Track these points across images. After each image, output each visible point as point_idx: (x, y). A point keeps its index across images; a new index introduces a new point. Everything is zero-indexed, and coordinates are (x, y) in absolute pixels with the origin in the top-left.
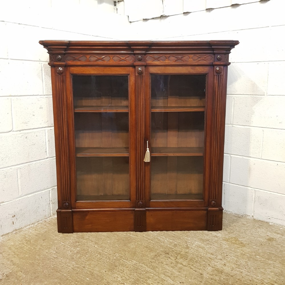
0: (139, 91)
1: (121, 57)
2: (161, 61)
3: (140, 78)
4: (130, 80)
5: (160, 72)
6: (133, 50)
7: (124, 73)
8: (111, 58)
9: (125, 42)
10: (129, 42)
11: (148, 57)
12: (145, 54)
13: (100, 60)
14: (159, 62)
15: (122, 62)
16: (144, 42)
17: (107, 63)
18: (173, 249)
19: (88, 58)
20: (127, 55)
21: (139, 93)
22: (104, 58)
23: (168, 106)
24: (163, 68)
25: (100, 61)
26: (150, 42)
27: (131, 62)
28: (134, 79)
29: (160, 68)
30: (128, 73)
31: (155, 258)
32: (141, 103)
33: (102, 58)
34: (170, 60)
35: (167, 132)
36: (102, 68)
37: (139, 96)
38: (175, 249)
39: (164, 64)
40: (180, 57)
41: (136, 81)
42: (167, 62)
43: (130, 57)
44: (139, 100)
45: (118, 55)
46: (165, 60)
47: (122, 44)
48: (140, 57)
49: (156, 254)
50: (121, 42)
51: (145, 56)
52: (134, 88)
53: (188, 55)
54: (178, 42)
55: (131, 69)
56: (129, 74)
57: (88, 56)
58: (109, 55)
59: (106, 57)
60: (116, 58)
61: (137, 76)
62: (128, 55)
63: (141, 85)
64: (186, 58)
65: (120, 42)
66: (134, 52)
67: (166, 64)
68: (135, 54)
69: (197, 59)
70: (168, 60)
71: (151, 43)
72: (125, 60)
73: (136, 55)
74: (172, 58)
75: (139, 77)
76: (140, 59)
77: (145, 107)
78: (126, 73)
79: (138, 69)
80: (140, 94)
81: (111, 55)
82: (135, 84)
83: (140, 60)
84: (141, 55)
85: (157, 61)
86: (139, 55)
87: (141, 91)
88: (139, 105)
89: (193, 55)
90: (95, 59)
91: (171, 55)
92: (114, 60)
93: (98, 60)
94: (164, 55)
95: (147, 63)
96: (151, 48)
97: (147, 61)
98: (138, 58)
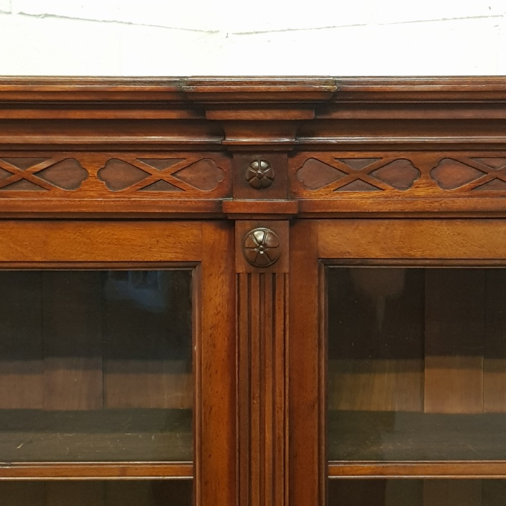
0: (256, 363)
1: (151, 169)
2: (389, 190)
3: (262, 286)
4: (200, 295)
5: (379, 254)
6: (220, 128)
7: (168, 255)
8: (92, 171)
9: (172, 87)
10: (192, 88)
11: (308, 166)
12: (293, 150)
13: (24, 184)
14: (375, 193)
15: (154, 195)
16: (283, 88)
17: (65, 201)
20: (182, 155)
21: (255, 372)
22: (48, 174)
24: (399, 229)
25: (23, 189)
26: (321, 82)
27: (207, 195)
28: (226, 289)
29: (382, 229)
30: (191, 258)
32: (269, 436)
33: (35, 173)
34: (440, 184)
36: (36, 231)
37: (256, 391)
39: (408, 208)
41: (234, 303)
42: (421, 192)
43: (203, 165)
44: (256, 416)
45: (129, 157)
46: (410, 186)
47: (154, 98)
48: (260, 164)
50: (148, 87)
51: (290, 161)
52: (222, 343)
54: (490, 87)
55: (210, 234)
56: (195, 264)
58: (78, 156)
59: (59, 168)
60: (117, 173)
61: (244, 278)
62: (192, 158)
63: (269, 329)
65: (138, 87)
66: (230, 140)
67: (420, 205)
68: (230, 151)
70: (431, 185)
71: (328, 92)
72: (174, 186)
73: (235, 156)
74: (454, 172)
75: (255, 281)
76: (260, 177)
77: (293, 456)
78: (180, 257)
79: (248, 234)
80: (262, 377)
81: (86, 157)
82: (233, 319)
83: (261, 185)
84: (267, 156)
85: (361, 188)
86: (257, 156)
87: (269, 363)
88: (255, 444)
91: (449, 154)
92: (108, 184)
93: (11, 184)
94: (403, 155)
95: (300, 203)
96: (328, 117)
97: (305, 187)
98: (252, 175)
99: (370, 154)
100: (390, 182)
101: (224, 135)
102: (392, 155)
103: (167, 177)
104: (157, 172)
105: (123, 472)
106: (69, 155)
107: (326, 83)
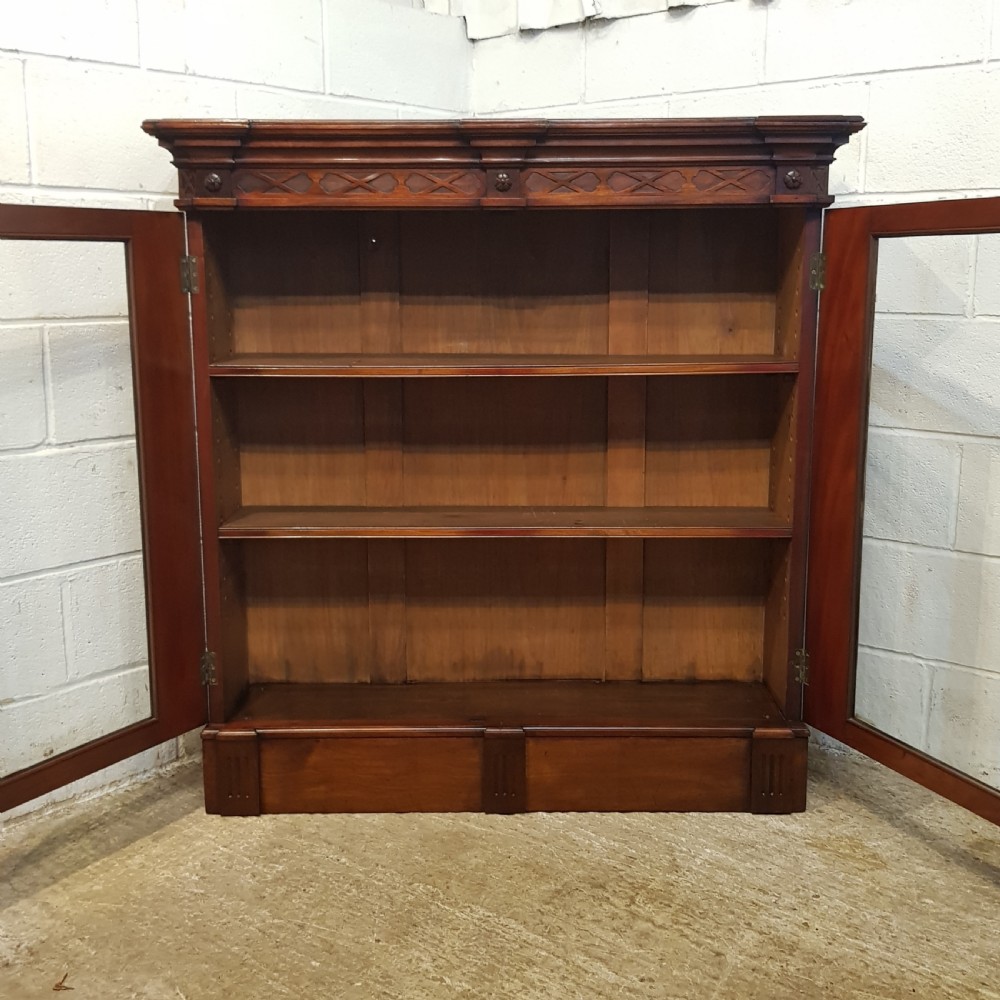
1: (437, 179)
2: (582, 192)
6: (479, 152)
8: (401, 181)
9: (451, 125)
10: (463, 126)
11: (532, 178)
12: (523, 166)
13: (359, 189)
14: (573, 194)
15: (438, 196)
16: (517, 125)
17: (385, 199)
18: (622, 873)
19: (318, 181)
20: (456, 170)
22: (374, 183)
23: (610, 353)
25: (360, 191)
26: (539, 122)
27: (470, 196)
31: (556, 901)
33: (367, 182)
34: (612, 188)
35: (606, 450)
38: (628, 871)
39: (593, 203)
40: (649, 176)
42: (601, 193)
43: (468, 177)
45: (424, 172)
46: (595, 189)
47: (439, 133)
48: (503, 176)
49: (559, 887)
50: (435, 126)
51: (522, 174)
53: (677, 169)
57: (317, 176)
58: (392, 171)
59: (381, 179)
60: (416, 182)
62: (461, 172)
64: (670, 179)
65: (430, 126)
66: (484, 160)
67: (600, 202)
68: (484, 167)
69: (710, 185)
70: (608, 189)
71: (544, 128)
72: (451, 190)
73: (488, 171)
74: (621, 181)
76: (503, 183)
81: (398, 172)
83: (504, 188)
84: (507, 171)
85: (563, 191)
86: (501, 171)
89: (695, 170)
90: (343, 184)
91: (617, 169)
92: (411, 189)
93: (352, 189)
94: (589, 170)
95: (527, 200)
96: (543, 145)
97: (530, 191)
98: (498, 183)
99: (570, 170)
100: (582, 188)
101: (481, 158)
102: (583, 170)
103: (447, 184)
104: (439, 181)
105: (420, 372)
106: (387, 170)
107: (543, 122)
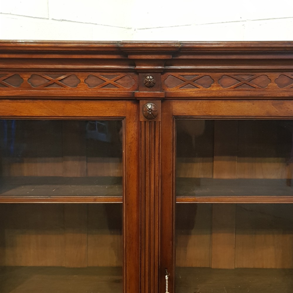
0: (148, 157)
1: (106, 79)
2: (202, 88)
3: (150, 127)
4: (126, 131)
5: (197, 114)
6: (134, 62)
7: (113, 114)
8: (82, 80)
9: (115, 45)
10: (122, 46)
11: (169, 78)
12: (163, 72)
13: (55, 85)
14: (196, 89)
15: (107, 90)
16: (159, 46)
17: (71, 92)
19: (27, 79)
20: (118, 73)
21: (147, 161)
22: (64, 81)
23: (214, 177)
24: (205, 104)
25: (54, 87)
26: (175, 44)
27: (128, 90)
28: (136, 128)
29: (198, 104)
30: (122, 115)
32: (153, 186)
33: (59, 81)
34: (222, 86)
35: (211, 234)
36: (59, 104)
37: (148, 169)
39: (209, 95)
40: (246, 78)
41: (139, 134)
42: (214, 89)
43: (127, 78)
44: (147, 178)
45: (97, 74)
46: (210, 86)
47: (107, 50)
48: (150, 77)
50: (105, 45)
51: (162, 76)
52: (134, 150)
53: (266, 74)
54: (243, 46)
55: (130, 106)
56: (123, 118)
57: (26, 77)
58: (76, 73)
59: (69, 78)
60: (92, 81)
61: (143, 123)
62: (122, 75)
63: (153, 144)
64: (260, 79)
65: (100, 45)
66: (137, 67)
67: (214, 94)
68: (137, 72)
69: (287, 85)
70: (218, 86)
71: (178, 47)
72: (115, 86)
73: (140, 74)
74: (228, 81)
75: (148, 125)
76: (150, 82)
77: (162, 194)
78: (118, 115)
79: (145, 106)
80: (150, 163)
81: (80, 74)
82: (139, 139)
83: (150, 86)
84: (153, 74)
85: (190, 87)
86: (149, 74)
87: (153, 157)
88: (147, 189)
89: (277, 75)
90: (43, 82)
91: (226, 74)
92: (89, 85)
93: (50, 85)
94: (207, 74)
95: (166, 93)
96: (177, 58)
97: (168, 87)
98: (147, 82)
99: (194, 74)
100: (202, 85)
101: (135, 66)
102: (203, 74)
103: (113, 82)
104: (108, 81)
105: (95, 200)
106: (73, 73)
107: (177, 44)
